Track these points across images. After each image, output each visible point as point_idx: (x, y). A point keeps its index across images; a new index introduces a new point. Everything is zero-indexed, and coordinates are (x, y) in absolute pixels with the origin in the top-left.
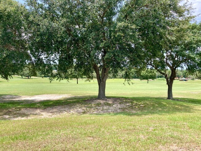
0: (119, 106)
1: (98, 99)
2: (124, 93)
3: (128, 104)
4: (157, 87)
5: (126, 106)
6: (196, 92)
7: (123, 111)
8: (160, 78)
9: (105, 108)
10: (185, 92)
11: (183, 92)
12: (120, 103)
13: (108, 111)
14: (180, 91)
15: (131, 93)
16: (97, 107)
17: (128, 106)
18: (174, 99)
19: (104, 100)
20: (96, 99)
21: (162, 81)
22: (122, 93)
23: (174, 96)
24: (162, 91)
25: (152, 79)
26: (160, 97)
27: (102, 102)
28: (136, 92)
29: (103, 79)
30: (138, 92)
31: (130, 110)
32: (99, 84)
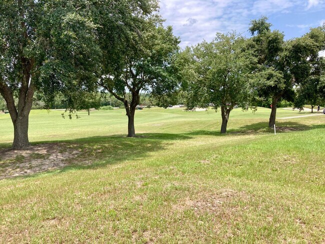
0: (60, 157)
1: (14, 149)
2: (55, 134)
3: (74, 152)
4: (106, 121)
5: (73, 155)
6: (158, 123)
7: (70, 164)
8: (105, 107)
9: (34, 163)
10: (146, 124)
11: (143, 125)
12: (61, 152)
13: (43, 168)
14: (139, 125)
15: (67, 133)
16: (17, 165)
17: (77, 154)
18: (138, 136)
19: (27, 150)
20: (9, 150)
21: (108, 111)
22: (50, 134)
23: (137, 131)
24: (115, 126)
25: (96, 109)
26: (115, 135)
27: (24, 153)
28: (75, 130)
29: (22, 110)
30: (77, 129)
31: (81, 161)
32: (15, 122)
